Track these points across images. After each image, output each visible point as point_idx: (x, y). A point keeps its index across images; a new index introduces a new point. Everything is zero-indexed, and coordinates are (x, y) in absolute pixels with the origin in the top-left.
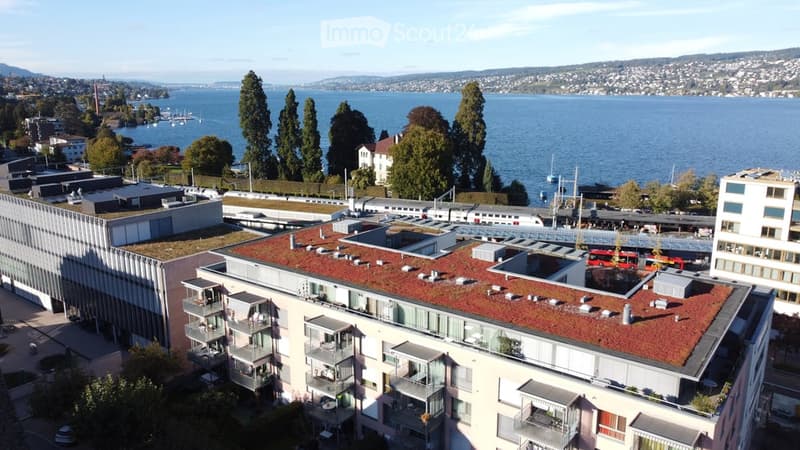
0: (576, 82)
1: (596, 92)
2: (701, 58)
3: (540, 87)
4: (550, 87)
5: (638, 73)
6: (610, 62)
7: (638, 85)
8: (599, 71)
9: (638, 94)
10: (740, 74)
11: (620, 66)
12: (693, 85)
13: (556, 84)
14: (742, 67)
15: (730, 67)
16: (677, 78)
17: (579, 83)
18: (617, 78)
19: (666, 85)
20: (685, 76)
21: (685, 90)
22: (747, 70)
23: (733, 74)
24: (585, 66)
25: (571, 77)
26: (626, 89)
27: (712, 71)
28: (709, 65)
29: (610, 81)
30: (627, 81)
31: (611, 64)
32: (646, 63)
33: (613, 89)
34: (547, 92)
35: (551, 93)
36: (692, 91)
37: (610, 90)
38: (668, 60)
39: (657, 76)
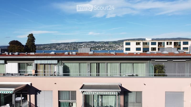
0: (49, 47)
1: (54, 50)
2: (75, 43)
3: (40, 49)
4: (43, 49)
5: (63, 46)
6: (56, 43)
7: (63, 48)
8: (54, 45)
9: (63, 50)
10: (83, 46)
11: (59, 44)
12: (75, 48)
13: (44, 48)
14: (83, 44)
15: (81, 44)
16: (71, 47)
17: (50, 48)
18: (59, 46)
19: (69, 48)
20: (73, 46)
21: (73, 49)
22: (84, 45)
23: (82, 46)
24: (51, 44)
25: (47, 46)
26: (61, 49)
27: (78, 45)
28: (77, 44)
29: (57, 47)
30: (61, 47)
31: (56, 44)
32: (64, 43)
33: (58, 49)
34: (42, 50)
35: (43, 50)
36: (75, 49)
37: (57, 49)
38: (69, 43)
39: (67, 46)
